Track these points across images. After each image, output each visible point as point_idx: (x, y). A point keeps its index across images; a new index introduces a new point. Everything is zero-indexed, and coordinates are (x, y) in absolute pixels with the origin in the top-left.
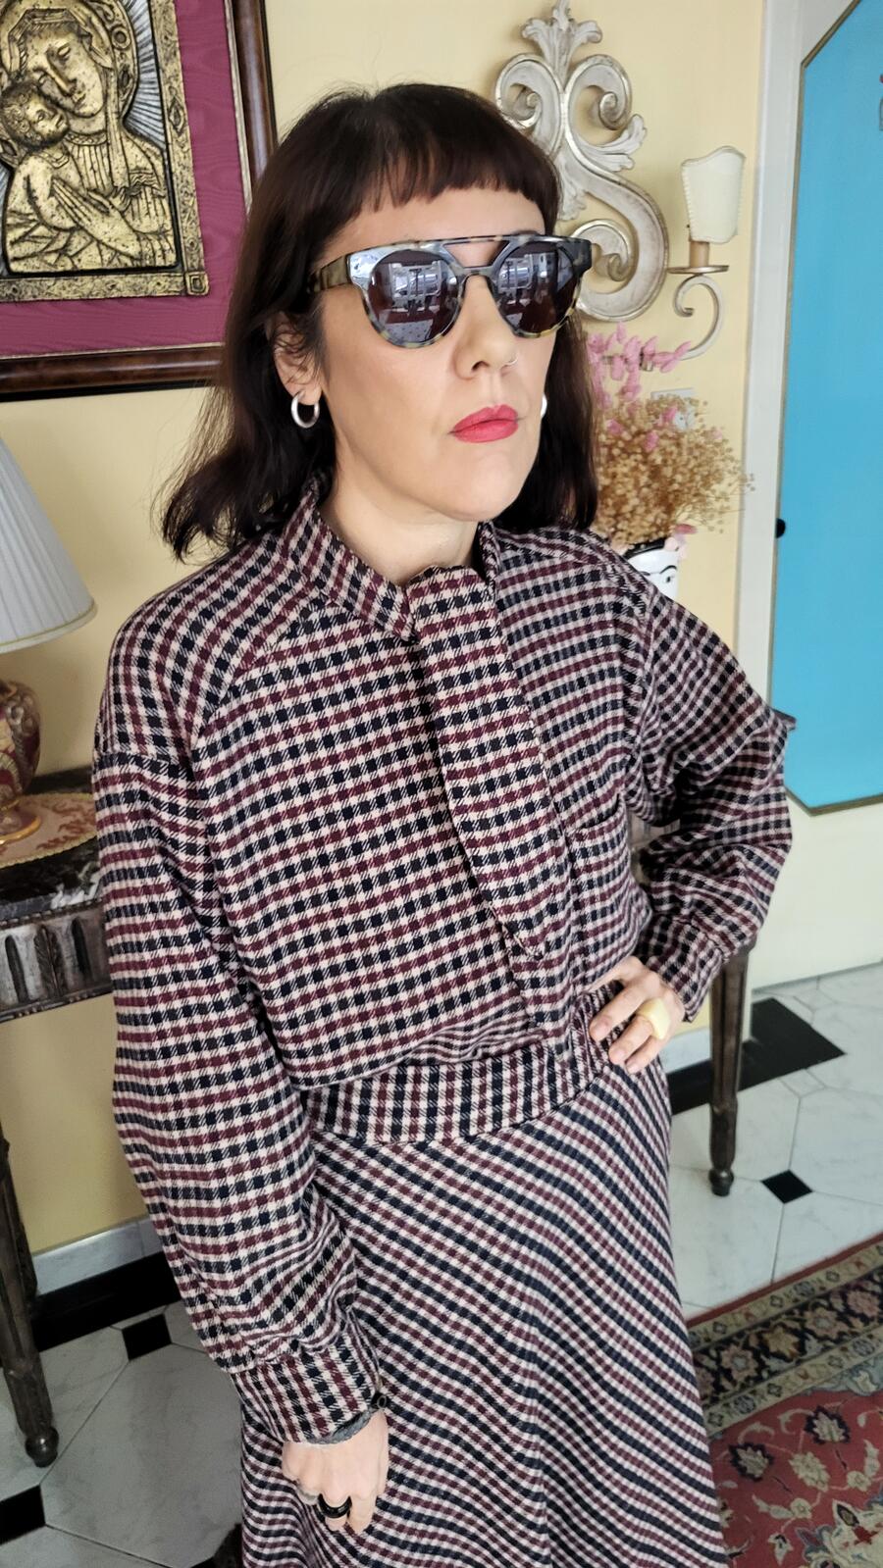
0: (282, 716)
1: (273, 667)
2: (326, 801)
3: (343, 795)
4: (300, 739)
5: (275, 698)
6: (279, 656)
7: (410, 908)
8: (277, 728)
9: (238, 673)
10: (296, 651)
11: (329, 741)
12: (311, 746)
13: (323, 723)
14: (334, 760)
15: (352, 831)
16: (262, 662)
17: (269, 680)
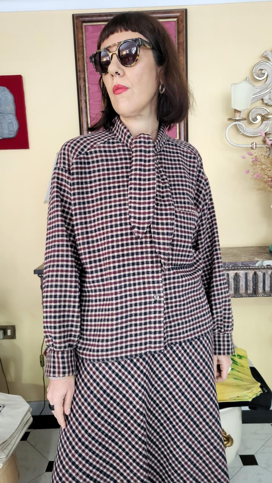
0: (98, 161)
1: (97, 149)
2: (105, 184)
3: (109, 183)
4: (101, 168)
5: (97, 157)
6: (99, 147)
7: (121, 215)
8: (96, 164)
9: (89, 149)
10: (104, 147)
11: (108, 170)
12: (103, 170)
13: (107, 165)
14: (109, 174)
15: (110, 193)
16: (95, 148)
17: (96, 152)
